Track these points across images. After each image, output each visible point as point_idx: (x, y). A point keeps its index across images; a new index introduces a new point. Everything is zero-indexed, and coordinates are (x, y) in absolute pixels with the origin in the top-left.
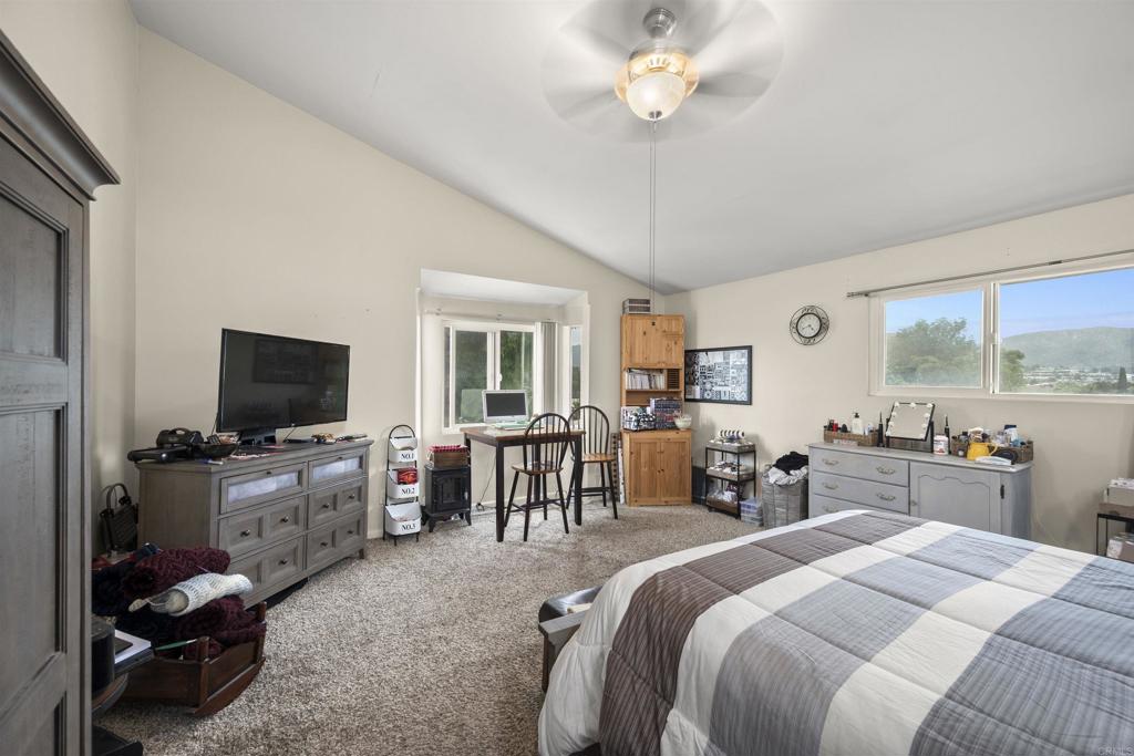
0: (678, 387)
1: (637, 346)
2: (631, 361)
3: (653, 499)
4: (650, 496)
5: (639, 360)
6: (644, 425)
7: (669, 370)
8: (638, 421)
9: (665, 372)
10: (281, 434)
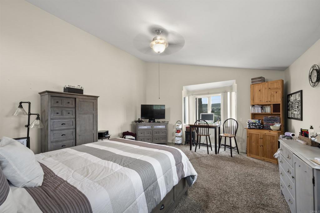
0: (280, 112)
1: (256, 96)
2: (253, 102)
3: (258, 156)
4: (256, 155)
5: (257, 101)
6: (252, 127)
7: (274, 105)
8: (249, 125)
9: (272, 106)
10: (156, 120)
